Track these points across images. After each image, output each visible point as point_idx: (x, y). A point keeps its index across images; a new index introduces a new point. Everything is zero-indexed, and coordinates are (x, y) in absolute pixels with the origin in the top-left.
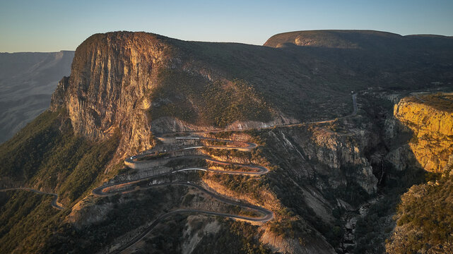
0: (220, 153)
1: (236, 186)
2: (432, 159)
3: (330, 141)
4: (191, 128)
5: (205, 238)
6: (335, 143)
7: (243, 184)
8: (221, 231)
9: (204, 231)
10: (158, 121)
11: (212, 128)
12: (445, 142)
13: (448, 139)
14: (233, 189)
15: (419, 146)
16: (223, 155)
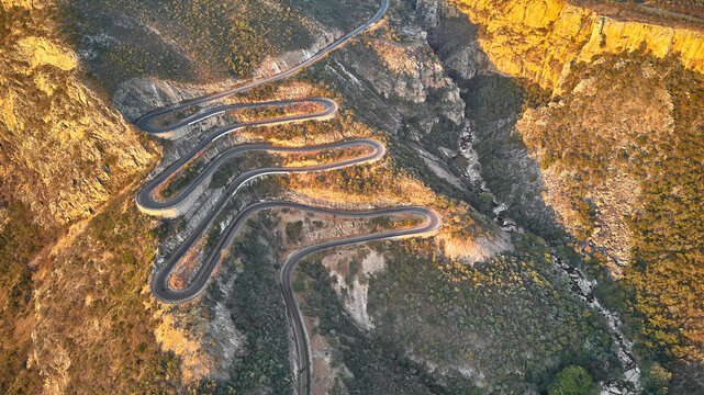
0: (289, 133)
1: (362, 186)
2: (513, 60)
3: (408, 63)
4: (193, 91)
5: (372, 282)
6: (415, 64)
7: (369, 180)
8: (389, 262)
9: (365, 272)
10: (121, 95)
11: (230, 82)
12: (532, 37)
13: (538, 33)
14: (360, 193)
15: (494, 44)
16: (296, 135)
